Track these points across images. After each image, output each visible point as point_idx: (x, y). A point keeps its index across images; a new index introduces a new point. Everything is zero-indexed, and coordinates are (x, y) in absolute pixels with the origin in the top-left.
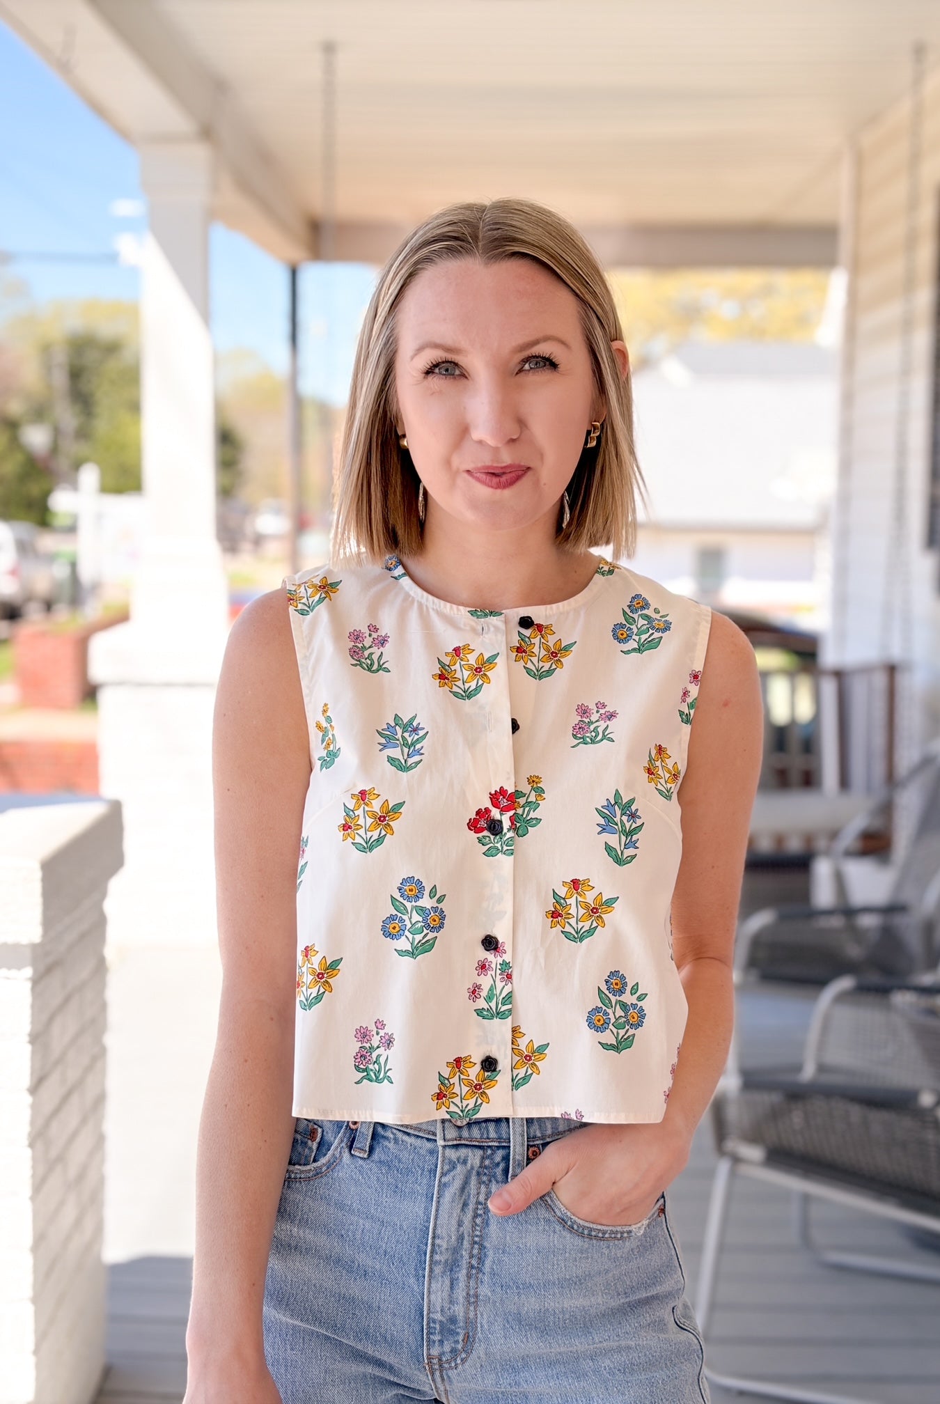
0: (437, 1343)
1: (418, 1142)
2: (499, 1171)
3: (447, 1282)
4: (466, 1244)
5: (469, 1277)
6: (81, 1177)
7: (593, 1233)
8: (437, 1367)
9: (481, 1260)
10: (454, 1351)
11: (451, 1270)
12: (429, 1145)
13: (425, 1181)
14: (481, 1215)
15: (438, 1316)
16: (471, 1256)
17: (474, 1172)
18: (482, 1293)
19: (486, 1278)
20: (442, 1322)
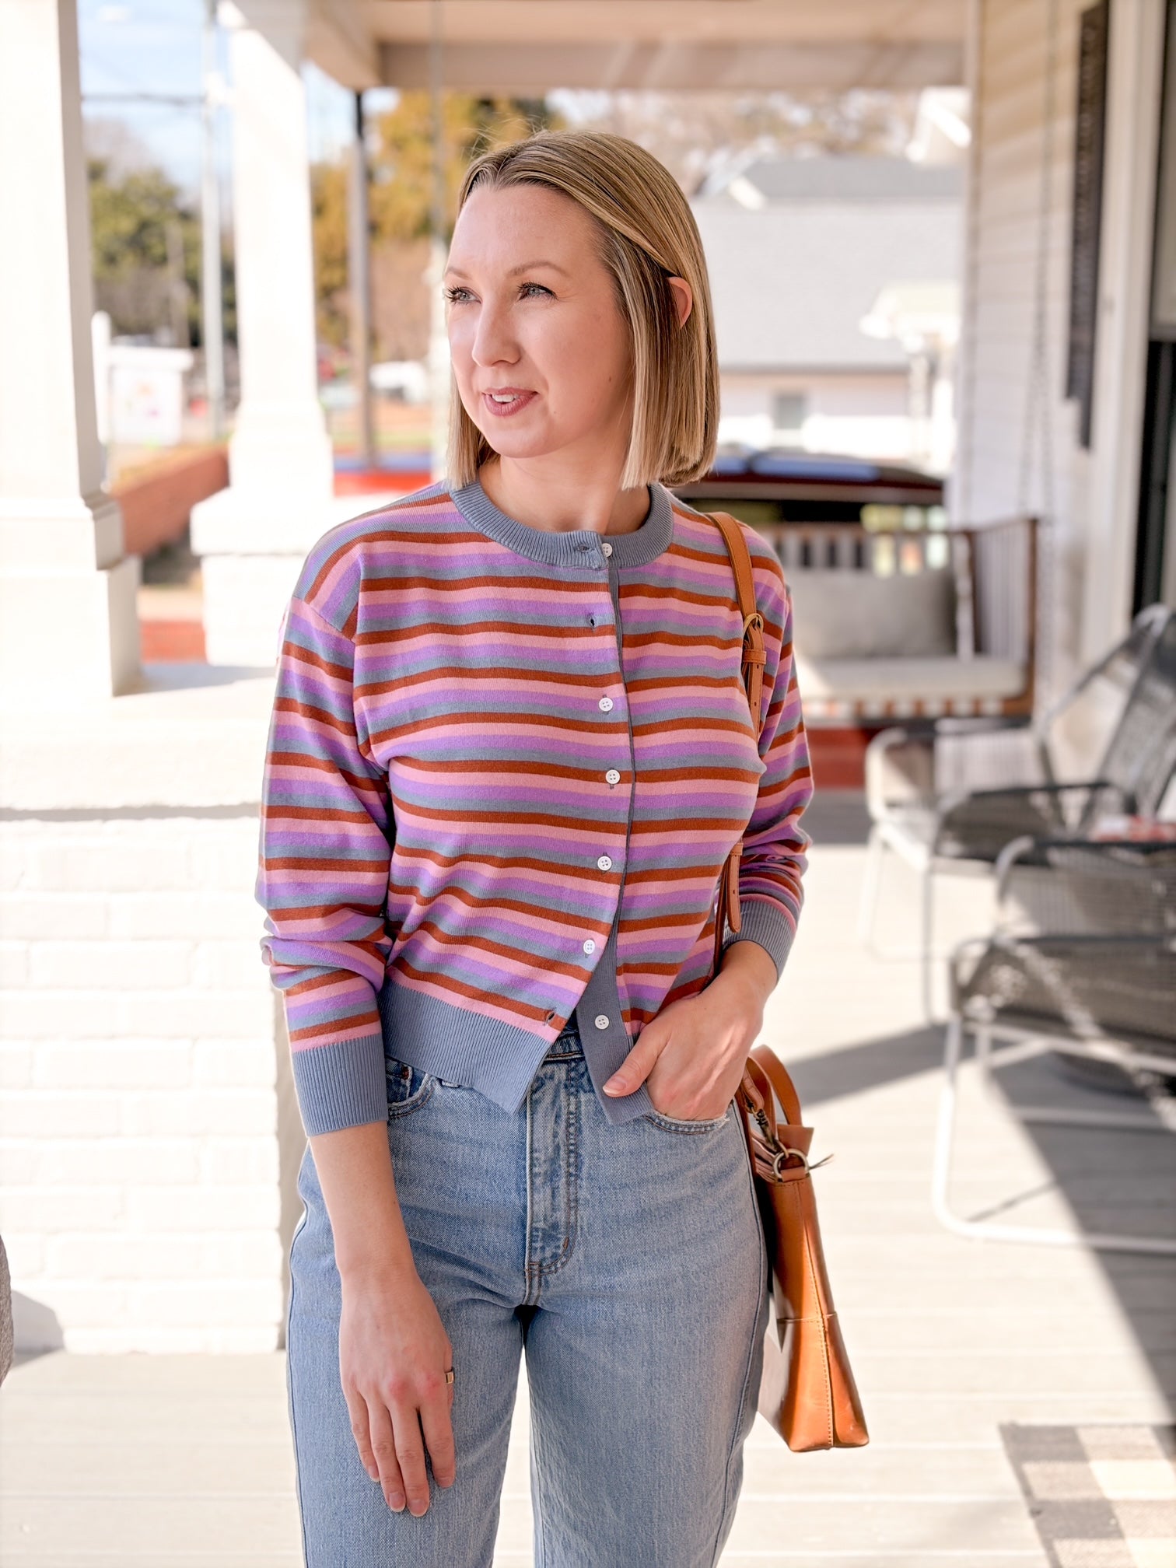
0: (538, 1250)
3: (549, 1191)
4: (562, 1154)
5: (568, 1184)
8: (536, 1273)
9: (578, 1168)
10: (555, 1256)
11: (551, 1181)
14: (573, 1124)
15: (541, 1225)
16: (568, 1165)
17: (562, 1086)
18: (582, 1197)
19: (584, 1183)
20: (543, 1229)
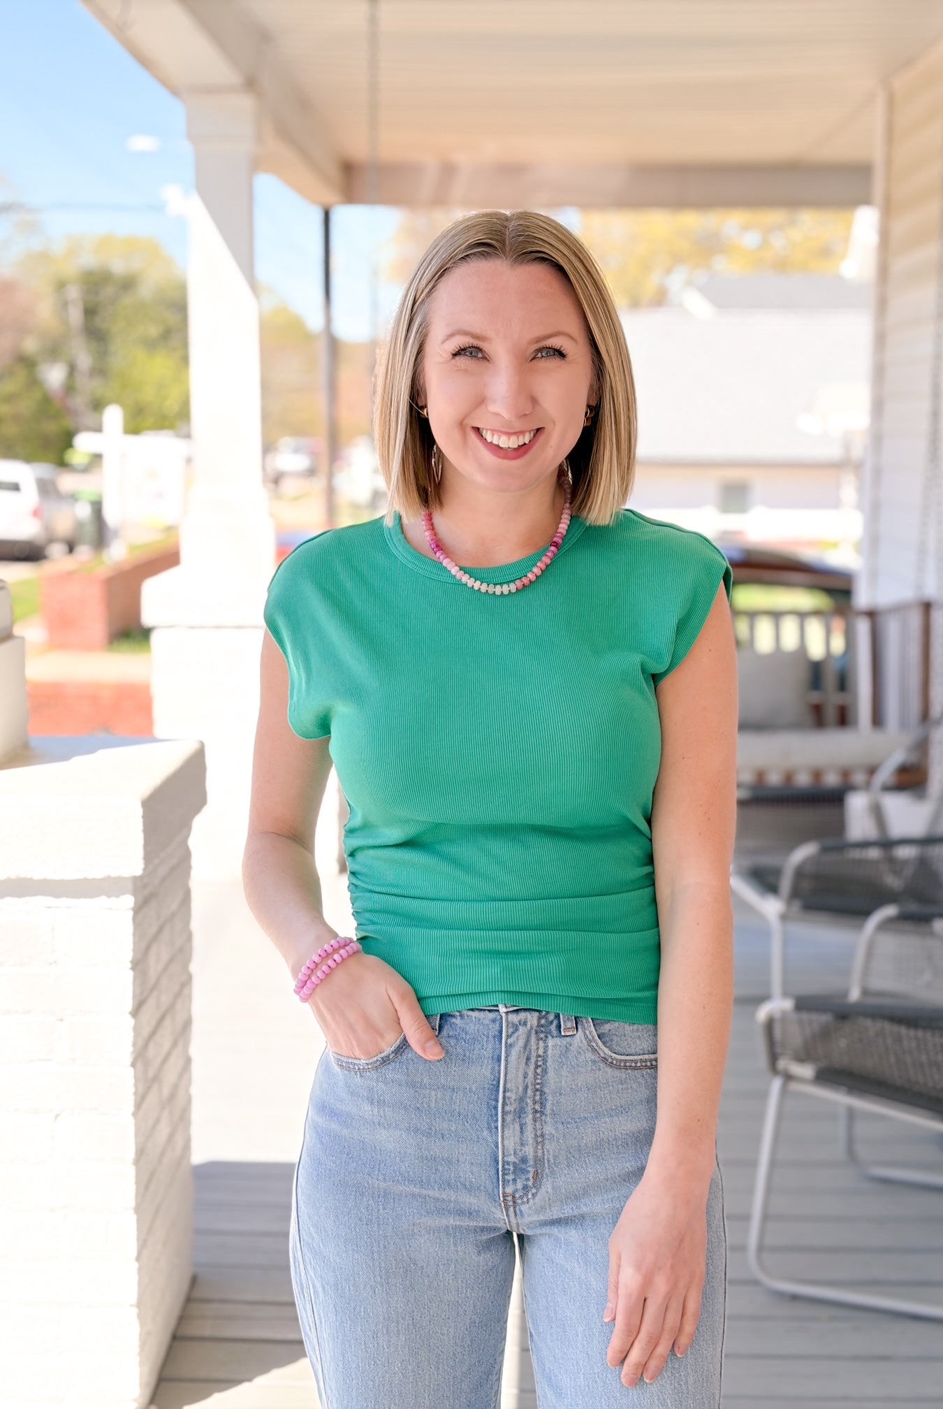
0: (511, 1182)
1: (481, 1015)
2: (553, 1027)
3: (517, 1127)
4: (530, 1092)
5: (535, 1120)
6: (172, 1096)
7: (628, 1064)
8: (511, 1203)
9: (543, 1104)
10: (525, 1187)
11: (520, 1117)
12: (492, 1015)
13: (490, 1046)
14: (540, 1066)
15: (511, 1159)
16: (535, 1102)
17: (533, 1032)
18: (547, 1132)
19: (548, 1119)
20: (514, 1163)
